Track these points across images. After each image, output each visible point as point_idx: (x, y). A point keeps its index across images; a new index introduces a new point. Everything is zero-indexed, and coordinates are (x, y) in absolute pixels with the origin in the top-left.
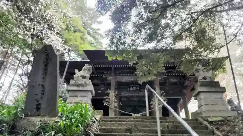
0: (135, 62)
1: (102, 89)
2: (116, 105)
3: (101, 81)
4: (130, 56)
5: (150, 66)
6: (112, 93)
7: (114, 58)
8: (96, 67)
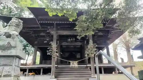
0: (74, 19)
1: (48, 39)
2: (57, 54)
3: (46, 34)
4: (70, 13)
5: (89, 22)
6: (54, 45)
7: (54, 14)
8: (41, 23)
